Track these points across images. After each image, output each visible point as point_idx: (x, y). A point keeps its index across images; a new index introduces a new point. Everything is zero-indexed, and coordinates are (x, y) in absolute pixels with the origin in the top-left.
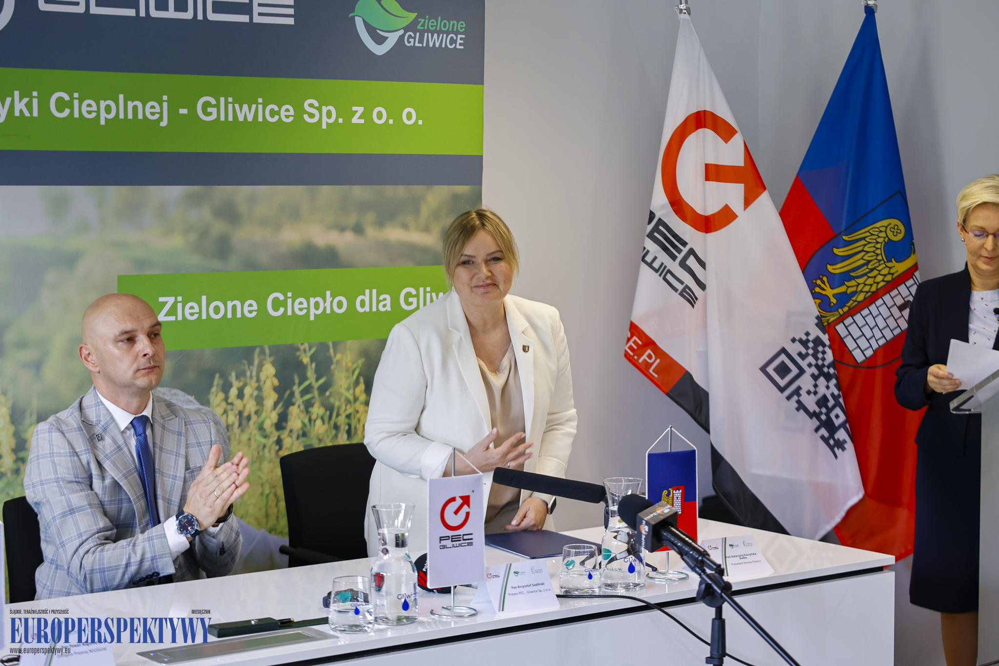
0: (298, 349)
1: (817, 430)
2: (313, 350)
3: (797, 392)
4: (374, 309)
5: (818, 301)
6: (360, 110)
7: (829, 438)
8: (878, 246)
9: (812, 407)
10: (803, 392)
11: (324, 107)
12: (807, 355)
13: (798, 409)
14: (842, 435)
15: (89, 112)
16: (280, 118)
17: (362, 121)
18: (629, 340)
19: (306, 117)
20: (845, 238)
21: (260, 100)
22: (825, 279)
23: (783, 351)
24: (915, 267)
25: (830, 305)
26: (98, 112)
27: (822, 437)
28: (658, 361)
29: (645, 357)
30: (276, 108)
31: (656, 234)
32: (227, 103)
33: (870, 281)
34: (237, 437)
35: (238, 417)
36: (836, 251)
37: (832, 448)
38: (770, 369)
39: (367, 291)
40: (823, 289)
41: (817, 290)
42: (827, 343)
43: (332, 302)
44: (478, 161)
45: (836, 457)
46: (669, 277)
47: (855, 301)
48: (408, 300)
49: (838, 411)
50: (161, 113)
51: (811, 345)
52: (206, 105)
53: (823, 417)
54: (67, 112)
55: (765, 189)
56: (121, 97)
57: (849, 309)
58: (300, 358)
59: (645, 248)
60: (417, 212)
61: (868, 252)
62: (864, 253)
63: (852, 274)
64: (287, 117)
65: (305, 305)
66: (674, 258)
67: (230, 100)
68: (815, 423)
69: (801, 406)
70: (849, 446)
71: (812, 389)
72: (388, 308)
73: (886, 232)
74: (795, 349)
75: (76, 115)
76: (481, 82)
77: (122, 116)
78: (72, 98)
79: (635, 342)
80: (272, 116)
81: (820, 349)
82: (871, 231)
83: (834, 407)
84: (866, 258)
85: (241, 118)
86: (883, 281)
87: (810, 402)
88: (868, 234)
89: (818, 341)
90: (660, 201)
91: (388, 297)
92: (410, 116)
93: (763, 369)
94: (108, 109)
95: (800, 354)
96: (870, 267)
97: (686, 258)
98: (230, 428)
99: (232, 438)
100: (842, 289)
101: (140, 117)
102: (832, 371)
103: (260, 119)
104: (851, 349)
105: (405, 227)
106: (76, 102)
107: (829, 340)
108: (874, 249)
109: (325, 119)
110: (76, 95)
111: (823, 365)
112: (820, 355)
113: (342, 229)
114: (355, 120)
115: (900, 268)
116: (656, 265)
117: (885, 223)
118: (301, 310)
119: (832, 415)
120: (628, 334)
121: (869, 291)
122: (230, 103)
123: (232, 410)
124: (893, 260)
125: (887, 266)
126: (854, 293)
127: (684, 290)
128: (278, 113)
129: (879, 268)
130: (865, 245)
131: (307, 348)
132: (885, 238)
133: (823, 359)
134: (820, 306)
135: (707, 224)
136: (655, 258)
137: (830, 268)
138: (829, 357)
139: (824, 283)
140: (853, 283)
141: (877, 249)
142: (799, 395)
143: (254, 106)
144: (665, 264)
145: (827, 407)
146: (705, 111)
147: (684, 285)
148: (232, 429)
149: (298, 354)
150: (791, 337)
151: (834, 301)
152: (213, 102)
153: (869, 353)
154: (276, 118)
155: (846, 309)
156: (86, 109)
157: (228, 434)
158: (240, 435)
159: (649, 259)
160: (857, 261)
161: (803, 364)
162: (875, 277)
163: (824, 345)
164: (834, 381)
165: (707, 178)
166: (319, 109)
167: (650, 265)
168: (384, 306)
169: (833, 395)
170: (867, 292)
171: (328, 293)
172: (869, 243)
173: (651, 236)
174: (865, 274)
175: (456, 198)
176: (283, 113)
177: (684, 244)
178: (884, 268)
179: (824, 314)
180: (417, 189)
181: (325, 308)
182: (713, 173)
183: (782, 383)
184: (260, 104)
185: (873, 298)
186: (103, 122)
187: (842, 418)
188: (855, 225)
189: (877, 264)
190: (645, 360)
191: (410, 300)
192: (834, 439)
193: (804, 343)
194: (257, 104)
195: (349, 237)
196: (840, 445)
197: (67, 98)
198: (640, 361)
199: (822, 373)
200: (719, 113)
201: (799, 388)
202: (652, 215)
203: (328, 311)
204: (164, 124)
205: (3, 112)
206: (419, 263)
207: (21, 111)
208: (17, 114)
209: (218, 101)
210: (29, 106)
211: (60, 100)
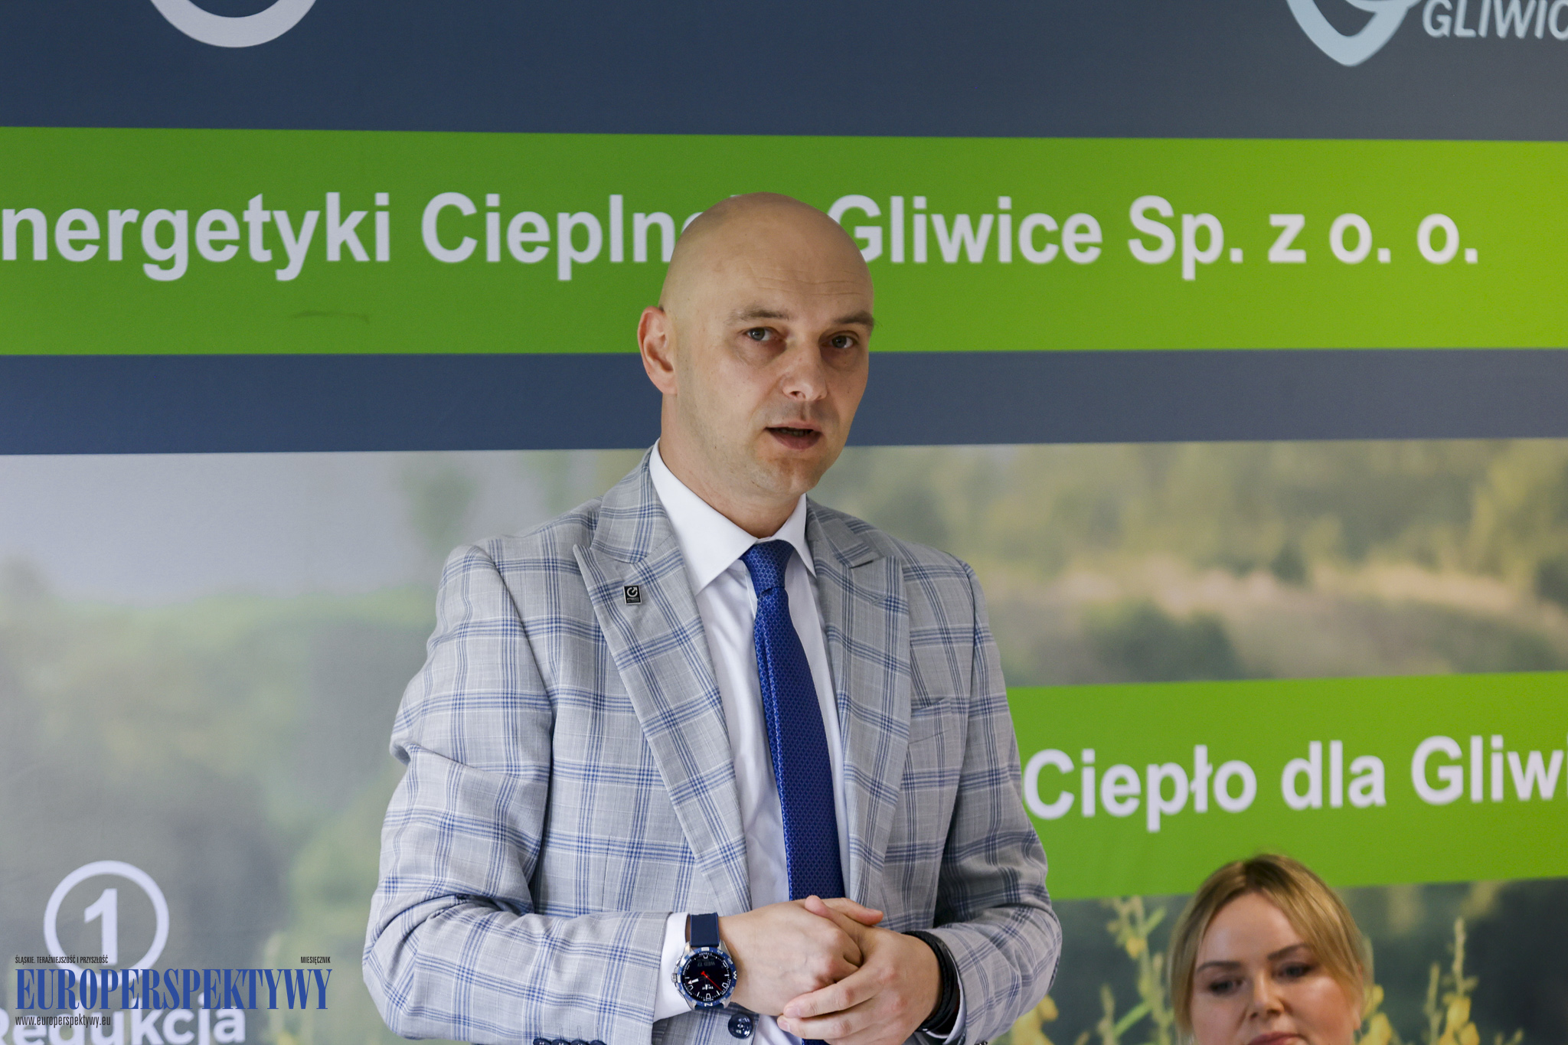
0: (1112, 914)
2: (1157, 917)
4: (1336, 800)
6: (1294, 223)
11: (1187, 219)
15: (529, 247)
16: (1061, 254)
17: (1299, 256)
19: (1136, 247)
21: (1005, 202)
26: (553, 245)
30: (1050, 223)
32: (909, 212)
39: (1315, 748)
43: (1210, 781)
48: (1436, 774)
52: (854, 217)
54: (468, 246)
56: (616, 202)
58: (1120, 940)
60: (1462, 515)
64: (1082, 248)
65: (1134, 786)
67: (920, 202)
72: (1378, 797)
75: (493, 255)
77: (617, 255)
78: (483, 209)
80: (1038, 246)
85: (950, 255)
91: (1376, 765)
92: (1441, 240)
94: (580, 237)
103: (1005, 256)
105: (1427, 559)
106: (493, 220)
109: (1191, 254)
110: (493, 200)
113: (1241, 567)
114: (1279, 253)
118: (1121, 800)
122: (920, 212)
128: (1057, 237)
131: (1140, 911)
143: (986, 221)
149: (1112, 927)
152: (873, 210)
154: (1051, 252)
156: (520, 237)
166: (1175, 225)
168: (1366, 790)
171: (1201, 753)
176: (1069, 238)
180: (1463, 448)
181: (1191, 798)
184: (1005, 212)
186: (565, 274)
191: (1444, 773)
194: (996, 212)
195: (1263, 588)
197: (467, 207)
203: (1201, 805)
205: (297, 251)
206: (1469, 665)
207: (344, 248)
208: (333, 255)
209: (885, 207)
210: (366, 232)
211: (449, 215)
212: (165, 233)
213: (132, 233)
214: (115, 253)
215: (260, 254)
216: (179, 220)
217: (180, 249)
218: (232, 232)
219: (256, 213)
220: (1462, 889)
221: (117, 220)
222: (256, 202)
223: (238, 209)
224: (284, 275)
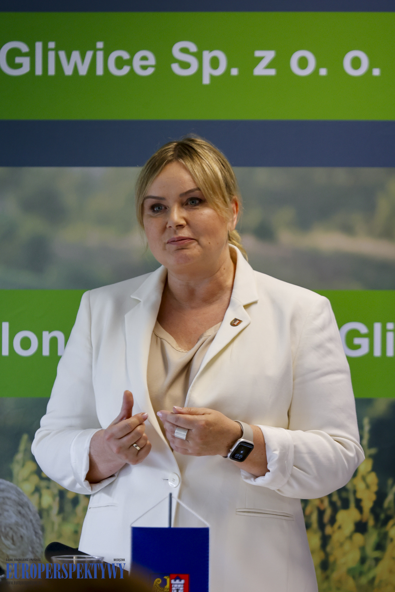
6: (269, 55)
11: (206, 53)
16: (132, 71)
17: (272, 72)
21: (100, 45)
30: (125, 55)
32: (46, 50)
34: (56, 527)
35: (57, 499)
48: (352, 341)
52: (14, 53)
60: (370, 207)
64: (144, 68)
67: (52, 45)
80: (119, 67)
85: (68, 71)
92: (356, 63)
98: (45, 514)
99: (48, 528)
103: (100, 71)
109: (207, 70)
114: (260, 71)
122: (52, 50)
123: (48, 488)
128: (129, 62)
143: (89, 55)
148: (48, 515)
152: (25, 50)
154: (126, 70)
157: (42, 522)
158: (60, 525)
166: (199, 56)
176: (137, 63)
184: (100, 50)
191: (357, 341)
194: (95, 50)
209: (32, 48)
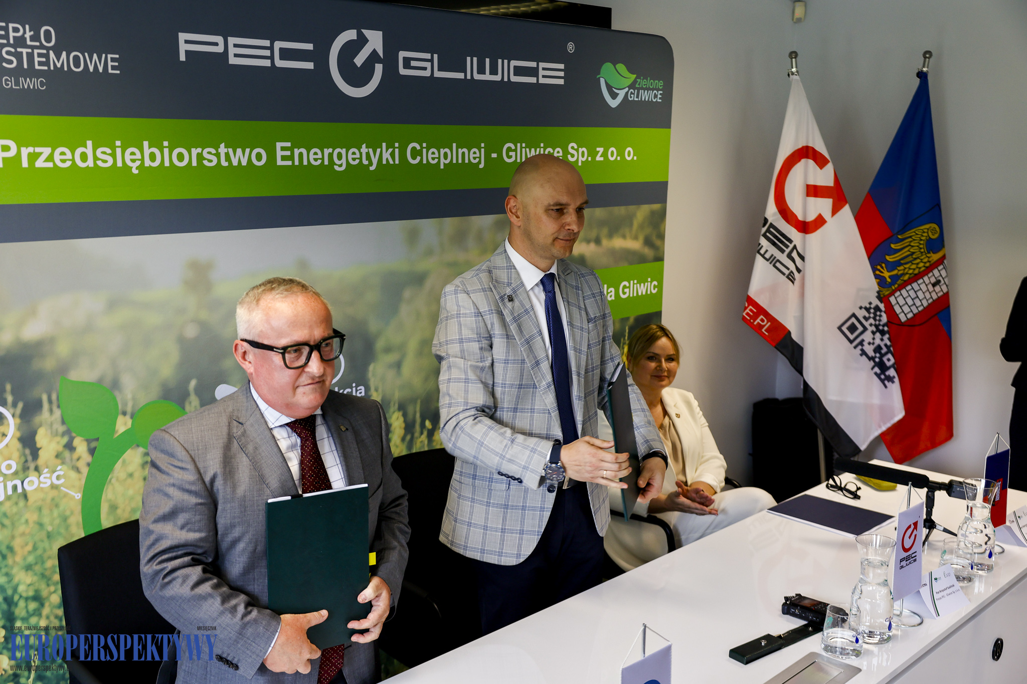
1: (872, 369)
3: (861, 343)
5: (878, 280)
6: (601, 150)
7: (880, 374)
8: (922, 242)
9: (871, 354)
10: (865, 343)
11: (580, 149)
12: (870, 317)
13: (861, 355)
14: (892, 372)
15: (433, 159)
17: (602, 159)
18: (746, 308)
19: (569, 156)
20: (899, 237)
21: (542, 144)
22: (883, 265)
23: (854, 315)
24: (944, 257)
25: (886, 283)
26: (439, 158)
27: (876, 374)
28: (769, 324)
29: (758, 320)
31: (768, 234)
32: (521, 148)
33: (914, 266)
36: (893, 246)
37: (882, 381)
38: (844, 328)
40: (882, 272)
41: (878, 272)
42: (883, 309)
44: (664, 186)
45: (886, 387)
46: (778, 265)
47: (902, 280)
48: (624, 291)
49: (890, 356)
50: (480, 158)
51: (872, 311)
52: (509, 149)
53: (877, 360)
54: (419, 158)
55: (846, 202)
56: (454, 145)
57: (899, 285)
59: (760, 244)
60: (631, 225)
61: (913, 246)
62: (910, 247)
63: (902, 262)
66: (783, 251)
67: (524, 145)
68: (872, 364)
69: (863, 353)
70: (897, 380)
71: (872, 341)
72: (613, 298)
73: (928, 233)
74: (861, 314)
75: (425, 162)
76: (670, 127)
77: (454, 161)
78: (422, 148)
79: (751, 310)
81: (878, 313)
82: (916, 232)
83: (886, 353)
84: (912, 250)
86: (924, 266)
87: (869, 350)
88: (914, 234)
89: (877, 308)
90: (772, 211)
91: (613, 289)
92: (630, 154)
93: (840, 328)
94: (446, 156)
95: (865, 318)
96: (914, 256)
97: (792, 251)
100: (895, 272)
101: (467, 161)
102: (886, 329)
104: (898, 313)
105: (624, 237)
106: (424, 150)
107: (885, 307)
108: (918, 244)
109: (580, 158)
110: (424, 145)
111: (879, 325)
112: (878, 318)
113: (588, 241)
114: (599, 158)
115: (935, 257)
116: (767, 256)
117: (927, 226)
119: (885, 359)
120: (745, 304)
121: (912, 273)
122: (523, 147)
124: (931, 253)
125: (927, 257)
126: (903, 275)
127: (789, 274)
129: (922, 258)
130: (911, 242)
132: (926, 237)
133: (880, 320)
134: (879, 284)
135: (805, 227)
136: (767, 251)
137: (888, 258)
138: (884, 319)
139: (882, 268)
140: (902, 268)
141: (921, 244)
142: (863, 345)
144: (775, 255)
145: (880, 353)
146: (807, 147)
147: (790, 270)
150: (859, 306)
151: (889, 280)
152: (513, 147)
153: (910, 316)
155: (896, 286)
156: (431, 156)
159: (762, 251)
160: (905, 252)
161: (866, 324)
162: (918, 264)
163: (880, 311)
164: (887, 336)
165: (808, 195)
166: (577, 150)
167: (763, 256)
168: (611, 296)
169: (886, 345)
170: (911, 274)
172: (914, 240)
173: (765, 235)
174: (911, 262)
175: (653, 213)
177: (790, 241)
178: (925, 258)
179: (882, 289)
180: (632, 208)
182: (813, 191)
183: (852, 337)
184: (542, 147)
185: (915, 278)
186: (442, 167)
187: (893, 361)
188: (906, 227)
189: (920, 255)
190: (758, 323)
191: (626, 290)
192: (885, 375)
193: (868, 310)
194: (540, 147)
195: (592, 246)
196: (890, 379)
197: (418, 148)
198: (755, 323)
199: (878, 330)
200: (817, 149)
201: (863, 341)
202: (766, 220)
204: (482, 166)
205: (375, 161)
206: (631, 263)
207: (387, 159)
208: (384, 162)
209: (516, 147)
210: (392, 155)
211: (414, 149)
212: (340, 156)
213: (331, 155)
214: (326, 163)
215: (365, 162)
216: (343, 151)
217: (344, 161)
218: (358, 156)
219: (364, 150)
220: (628, 319)
221: (327, 151)
222: (364, 146)
223: (359, 149)
224: (372, 168)
